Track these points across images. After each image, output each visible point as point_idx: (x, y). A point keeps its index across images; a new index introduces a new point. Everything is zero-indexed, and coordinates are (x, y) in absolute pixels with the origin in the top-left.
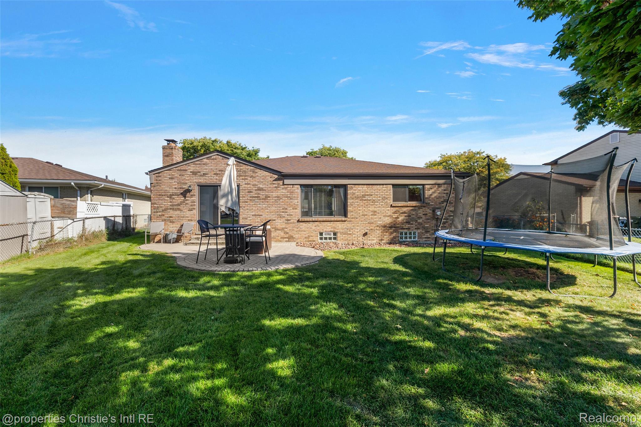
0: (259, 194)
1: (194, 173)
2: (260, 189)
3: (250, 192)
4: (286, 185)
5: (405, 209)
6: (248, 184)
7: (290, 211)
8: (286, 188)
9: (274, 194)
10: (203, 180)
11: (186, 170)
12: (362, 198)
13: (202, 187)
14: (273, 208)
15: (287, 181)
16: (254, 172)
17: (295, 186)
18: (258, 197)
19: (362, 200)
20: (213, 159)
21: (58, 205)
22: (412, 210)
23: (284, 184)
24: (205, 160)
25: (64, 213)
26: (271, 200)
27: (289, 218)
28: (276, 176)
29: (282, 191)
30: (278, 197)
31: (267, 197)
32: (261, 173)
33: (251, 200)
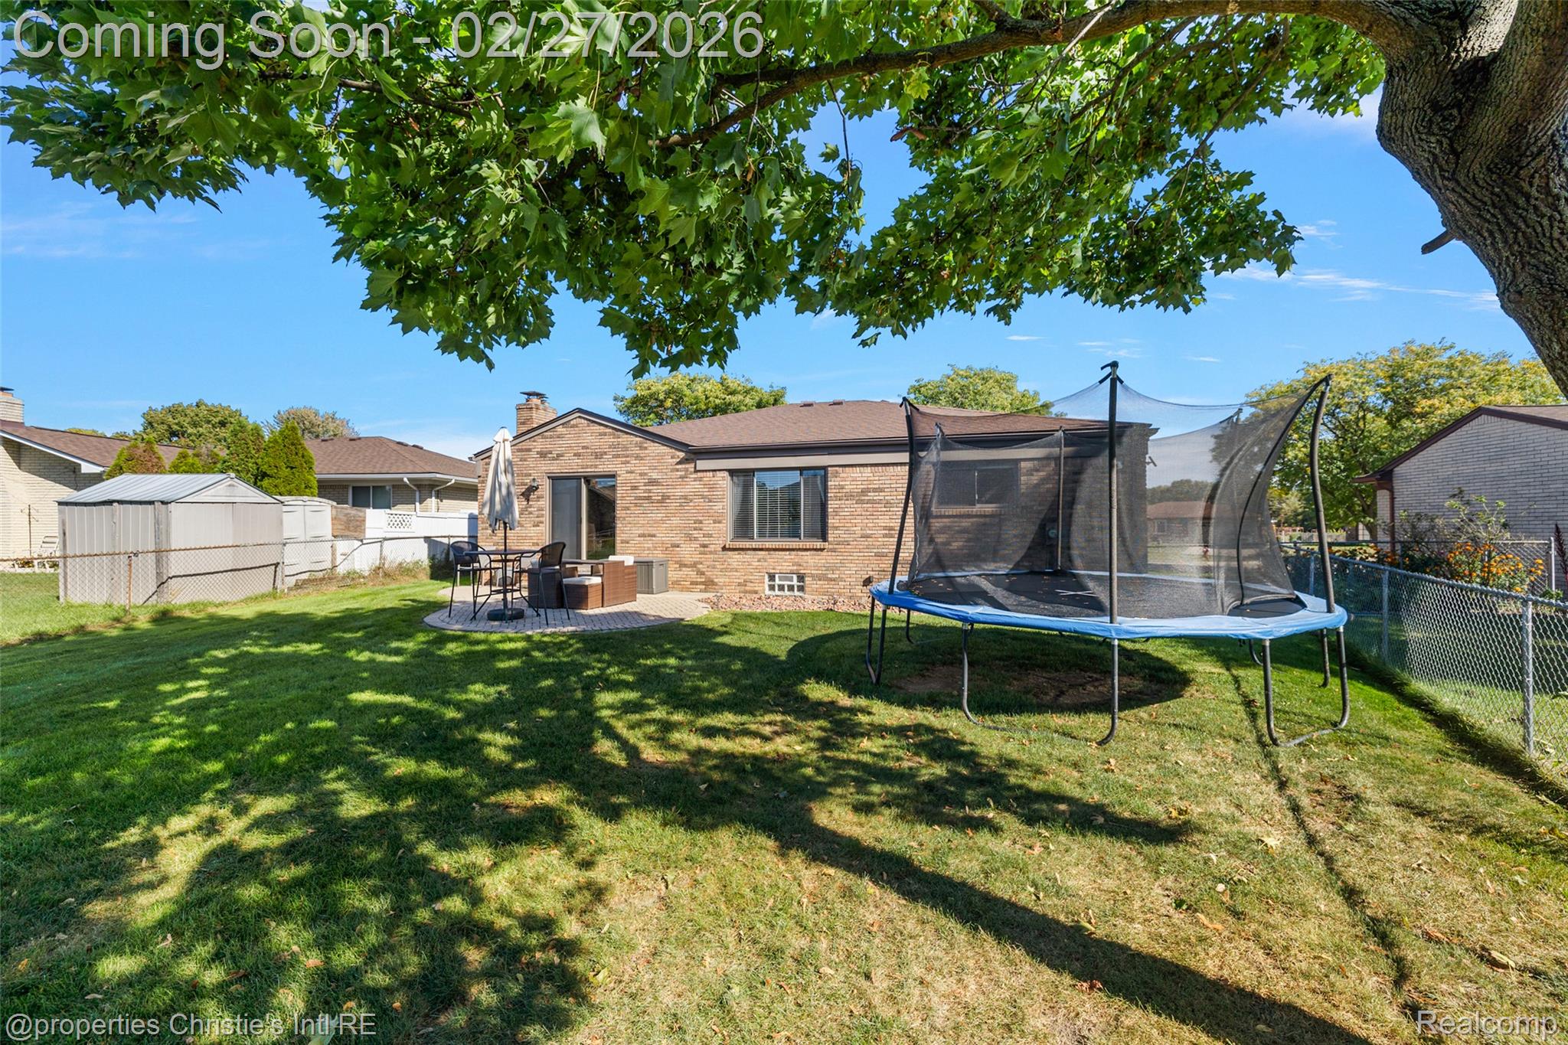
0: (650, 491)
1: (543, 455)
2: (653, 482)
3: (635, 488)
4: (700, 471)
6: (631, 472)
7: (709, 526)
8: (700, 480)
9: (679, 492)
10: (557, 468)
11: (529, 450)
12: (860, 496)
13: (555, 479)
14: (675, 521)
15: (702, 464)
16: (642, 448)
17: (719, 474)
18: (649, 498)
19: (861, 502)
20: (573, 426)
21: (341, 516)
22: (985, 524)
23: (696, 471)
24: (560, 429)
25: (348, 528)
26: (673, 505)
27: (706, 541)
28: (682, 455)
29: (692, 486)
30: (685, 497)
31: (665, 498)
32: (655, 449)
33: (636, 505)
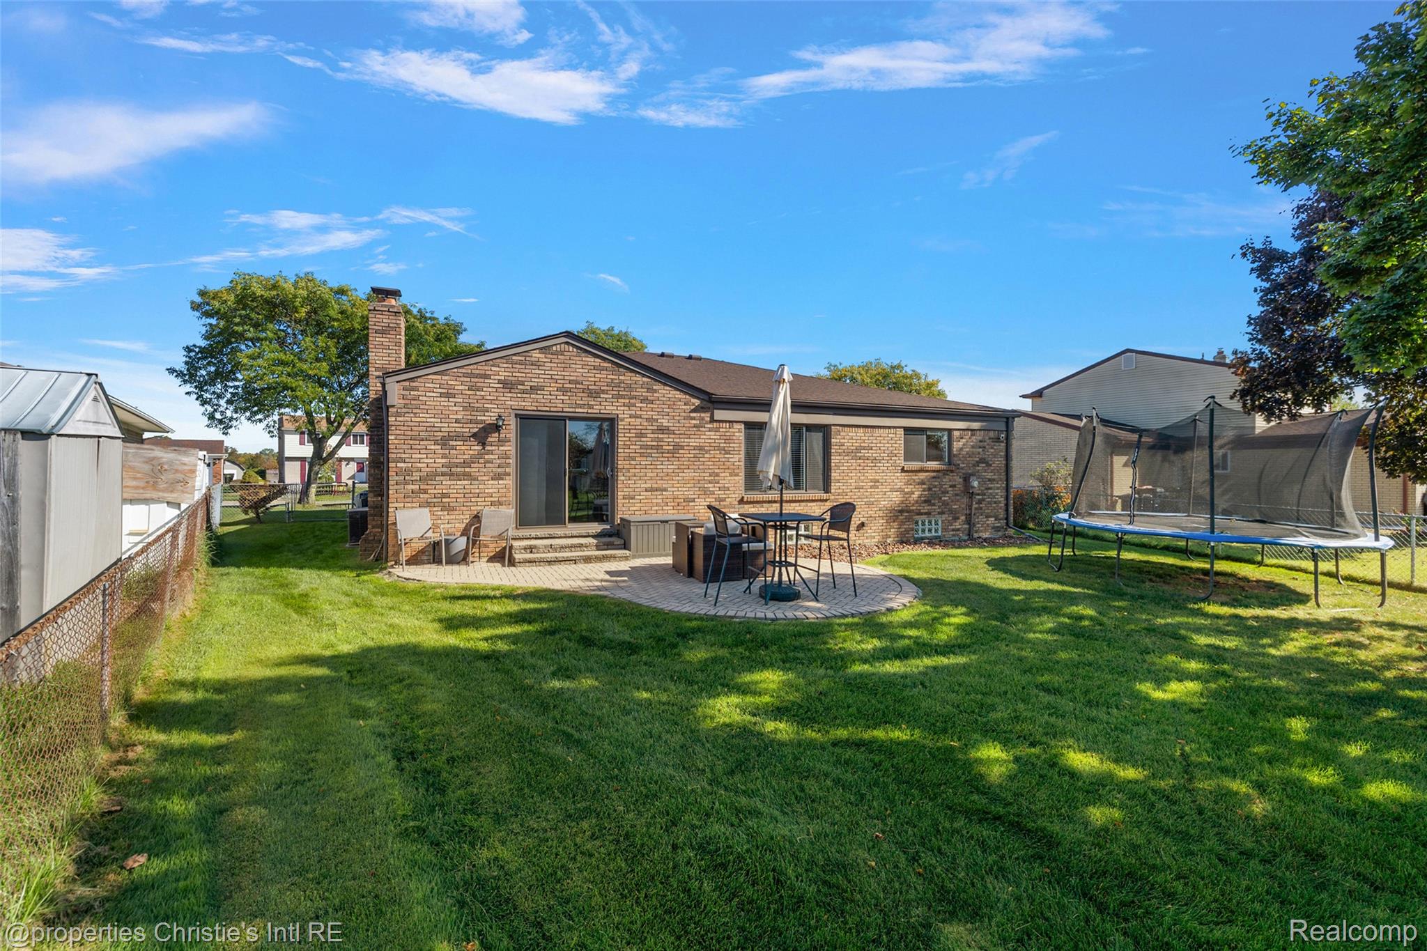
0: (661, 440)
1: (508, 385)
2: (662, 430)
3: (641, 435)
4: (716, 421)
5: (923, 476)
6: (636, 417)
7: (726, 479)
8: (717, 430)
9: (694, 442)
10: (528, 404)
11: (488, 377)
12: (855, 453)
13: (525, 419)
14: (690, 474)
15: (720, 414)
16: (650, 390)
17: (737, 426)
18: (658, 448)
19: (855, 458)
20: (556, 353)
21: (138, 464)
22: (934, 477)
23: (712, 420)
24: (536, 354)
26: (687, 455)
27: (722, 494)
28: (697, 402)
29: (709, 436)
30: (701, 448)
31: (678, 448)
32: (667, 393)
33: (642, 455)
